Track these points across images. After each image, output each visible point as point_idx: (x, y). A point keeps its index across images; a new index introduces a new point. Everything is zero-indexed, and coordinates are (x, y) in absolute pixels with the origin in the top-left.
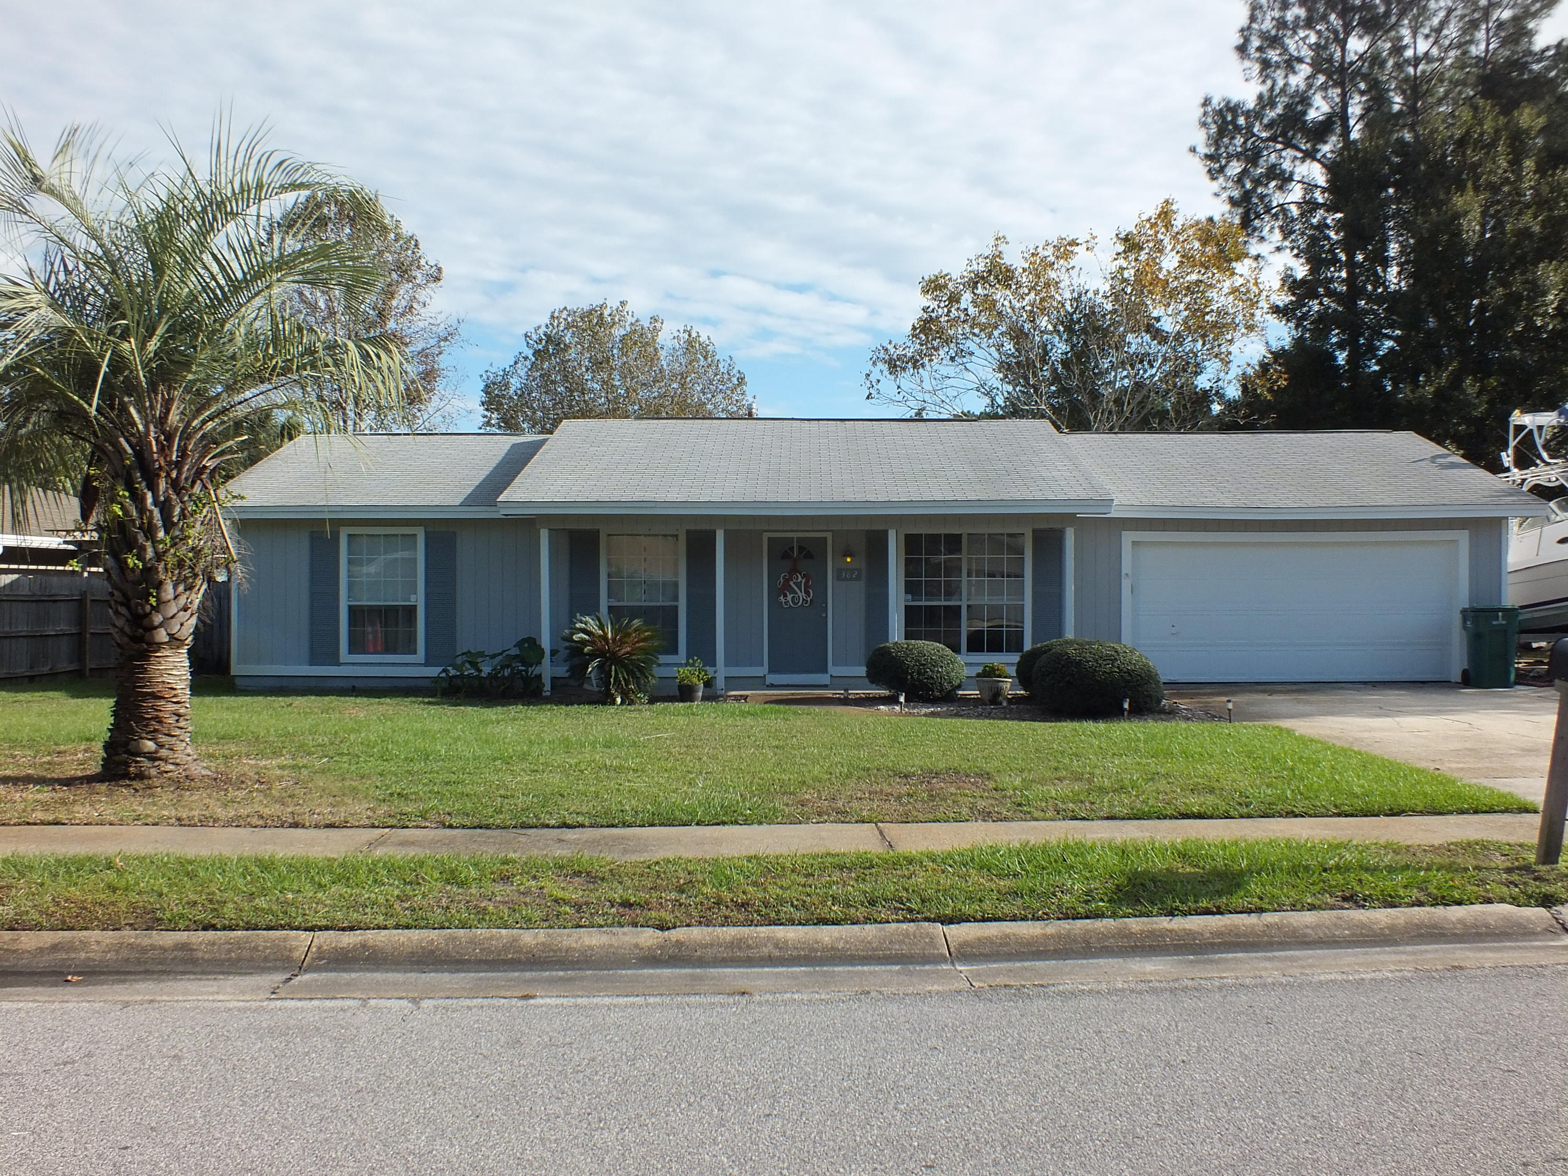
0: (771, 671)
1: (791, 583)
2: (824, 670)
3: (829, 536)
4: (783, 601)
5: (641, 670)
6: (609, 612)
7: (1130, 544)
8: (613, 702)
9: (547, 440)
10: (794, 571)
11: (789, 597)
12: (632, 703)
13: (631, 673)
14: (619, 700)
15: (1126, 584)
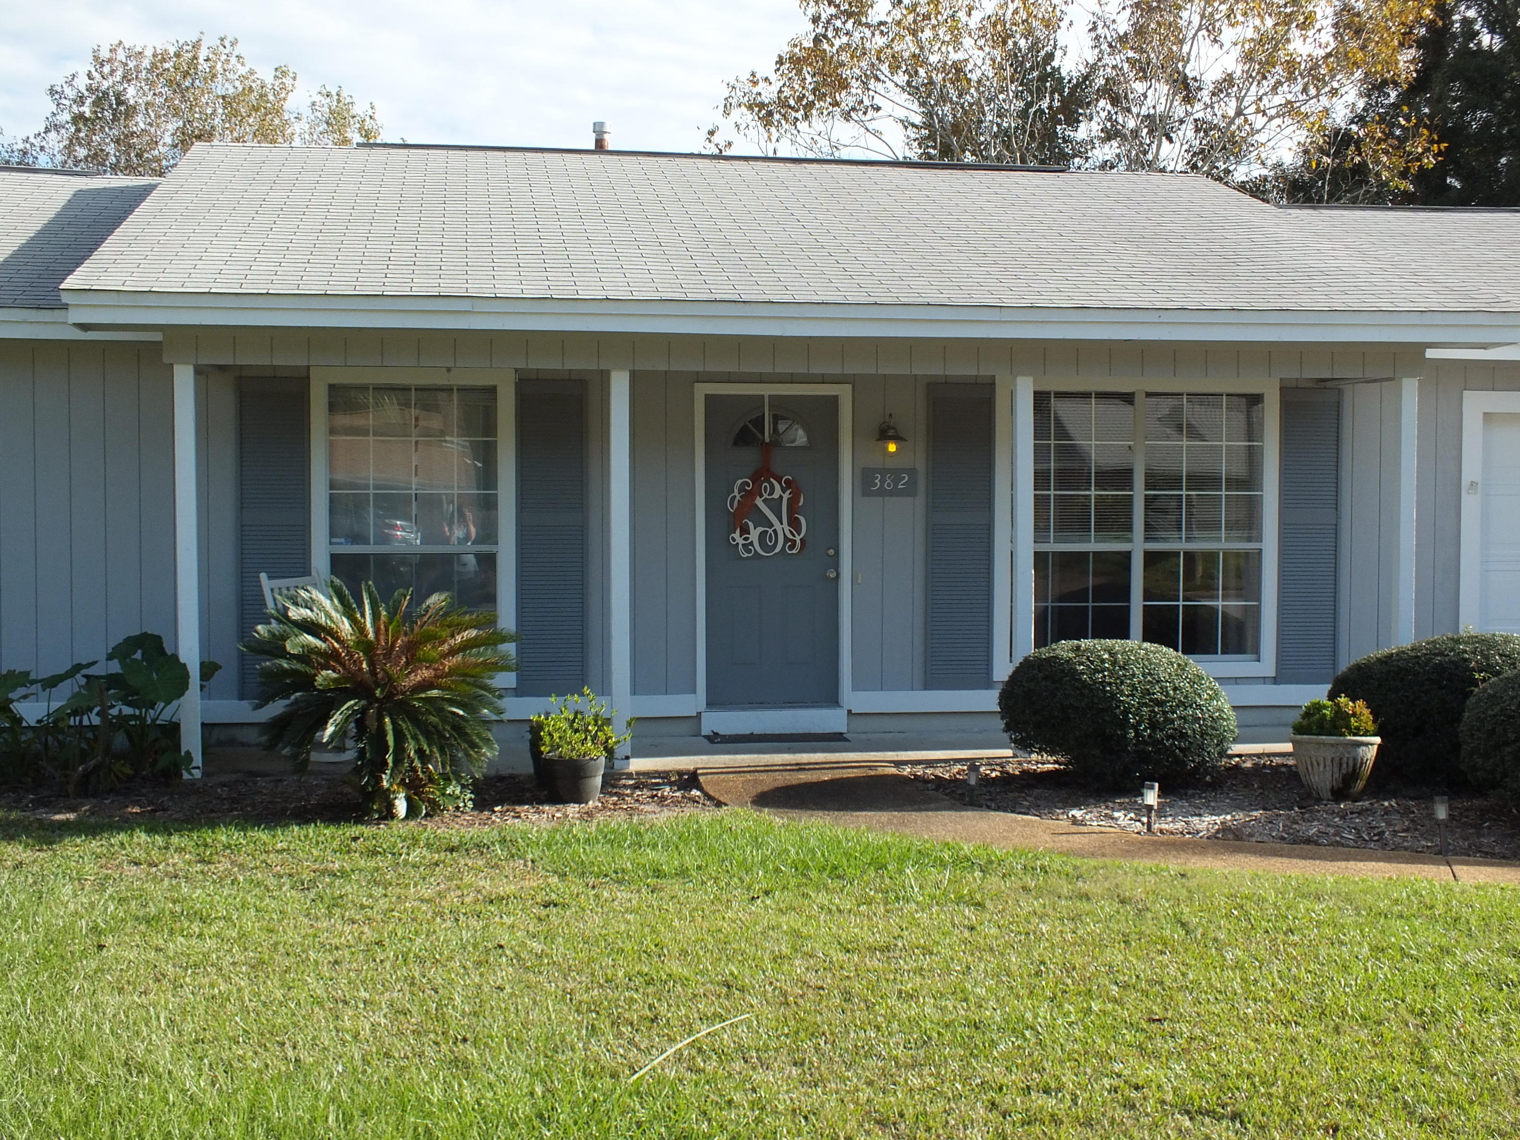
0: (713, 703)
1: (759, 502)
2: (833, 701)
3: (844, 392)
4: (740, 541)
5: (458, 727)
6: (334, 570)
7: (1481, 416)
8: (388, 814)
9: (153, 187)
10: (762, 474)
11: (754, 534)
12: (435, 809)
13: (432, 733)
14: (401, 807)
15: (1470, 504)
